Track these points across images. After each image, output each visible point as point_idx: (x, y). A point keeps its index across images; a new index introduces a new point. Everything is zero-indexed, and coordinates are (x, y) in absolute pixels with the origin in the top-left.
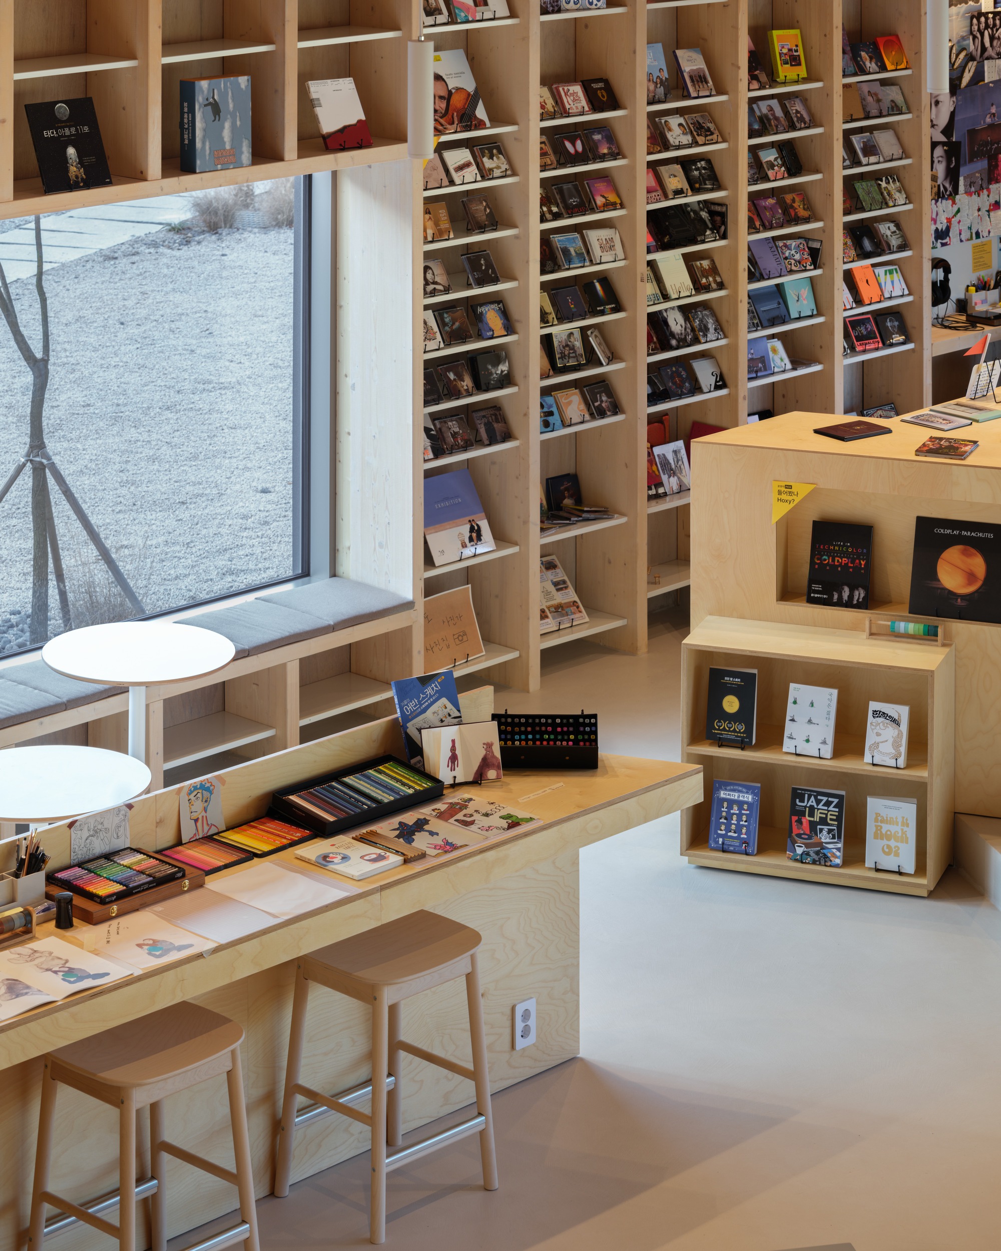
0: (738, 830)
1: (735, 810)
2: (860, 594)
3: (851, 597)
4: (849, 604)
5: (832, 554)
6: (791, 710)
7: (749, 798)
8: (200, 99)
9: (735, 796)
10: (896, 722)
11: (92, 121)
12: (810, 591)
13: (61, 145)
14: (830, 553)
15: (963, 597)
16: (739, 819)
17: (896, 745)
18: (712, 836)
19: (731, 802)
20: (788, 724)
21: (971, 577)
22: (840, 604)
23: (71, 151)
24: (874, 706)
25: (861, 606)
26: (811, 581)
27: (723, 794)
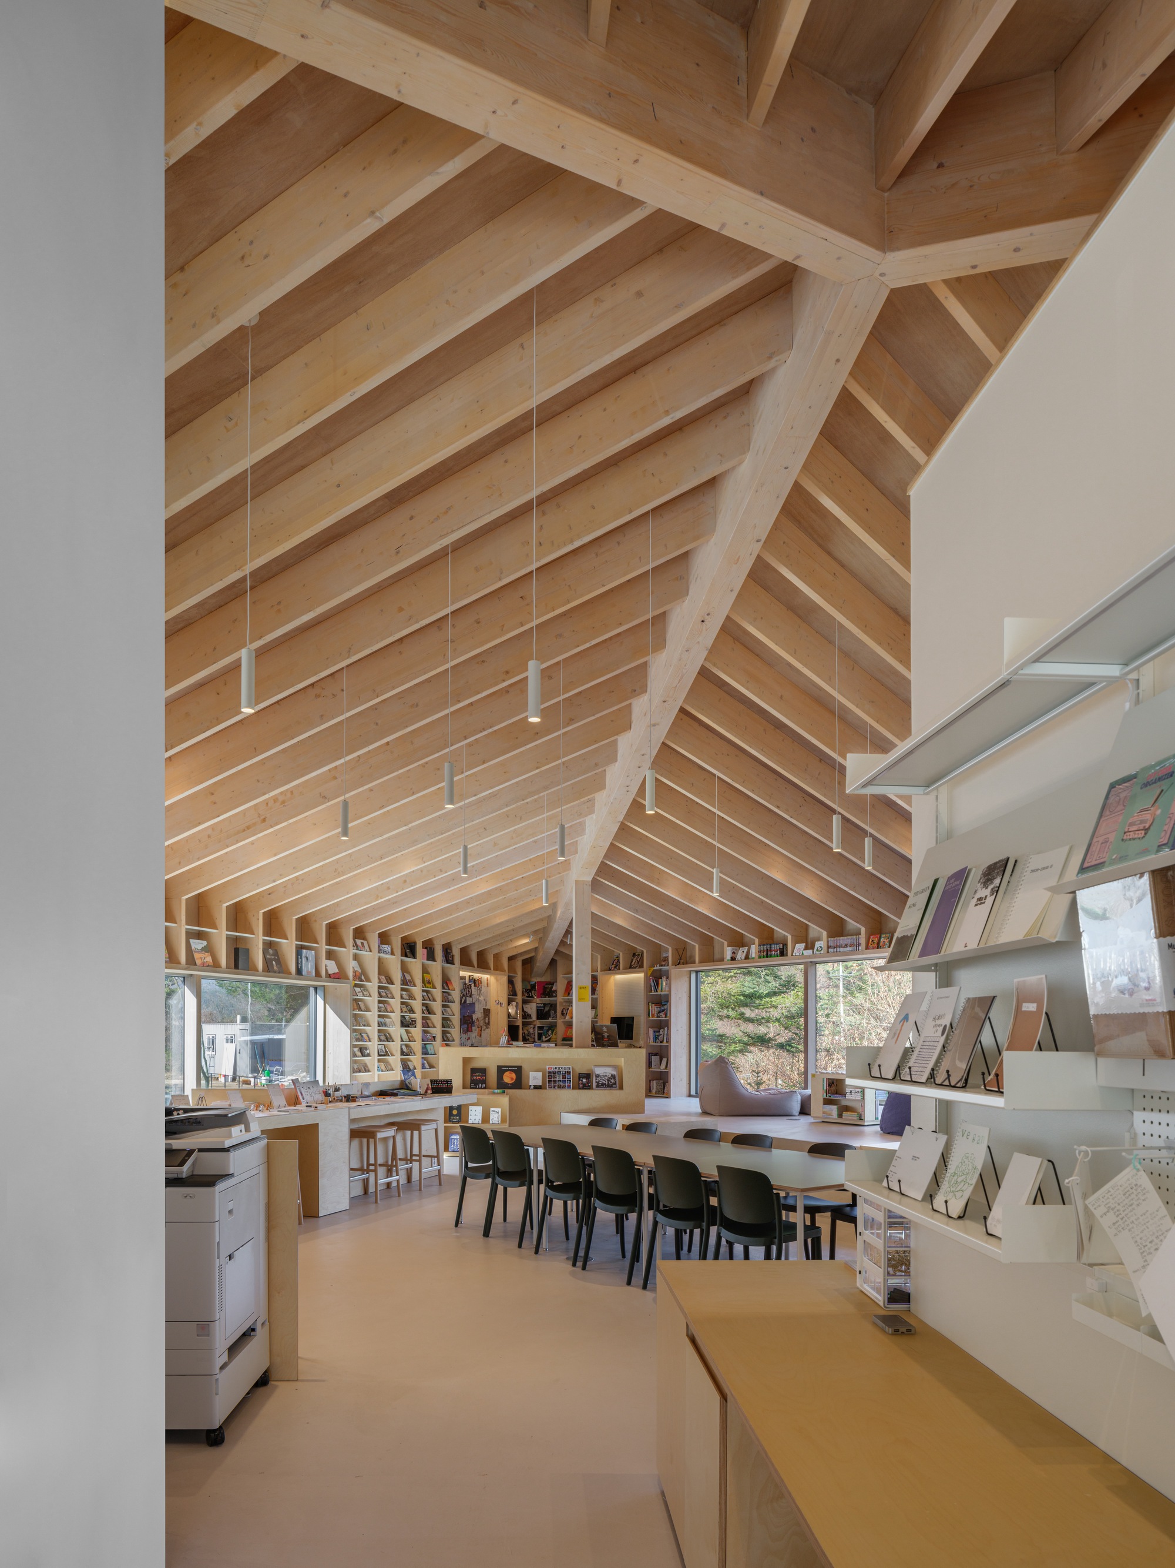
0: (457, 1146)
1: (456, 1141)
2: (484, 1085)
3: (482, 1086)
4: (481, 1088)
5: (476, 1076)
6: (470, 1113)
7: (458, 1137)
8: (303, 955)
9: (455, 1137)
10: (498, 1113)
11: (278, 956)
12: (471, 1086)
13: (271, 960)
14: (475, 1076)
15: (510, 1084)
16: (457, 1142)
17: (498, 1118)
18: (450, 1148)
19: (454, 1139)
20: (470, 1116)
21: (512, 1079)
22: (479, 1088)
23: (274, 962)
24: (492, 1109)
25: (484, 1088)
26: (471, 1084)
27: (452, 1137)
